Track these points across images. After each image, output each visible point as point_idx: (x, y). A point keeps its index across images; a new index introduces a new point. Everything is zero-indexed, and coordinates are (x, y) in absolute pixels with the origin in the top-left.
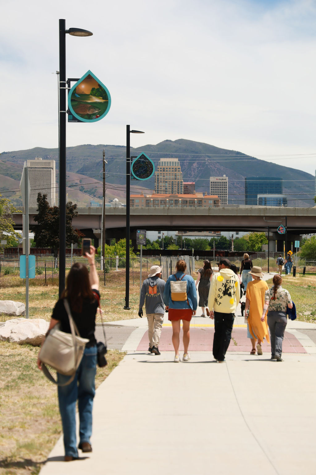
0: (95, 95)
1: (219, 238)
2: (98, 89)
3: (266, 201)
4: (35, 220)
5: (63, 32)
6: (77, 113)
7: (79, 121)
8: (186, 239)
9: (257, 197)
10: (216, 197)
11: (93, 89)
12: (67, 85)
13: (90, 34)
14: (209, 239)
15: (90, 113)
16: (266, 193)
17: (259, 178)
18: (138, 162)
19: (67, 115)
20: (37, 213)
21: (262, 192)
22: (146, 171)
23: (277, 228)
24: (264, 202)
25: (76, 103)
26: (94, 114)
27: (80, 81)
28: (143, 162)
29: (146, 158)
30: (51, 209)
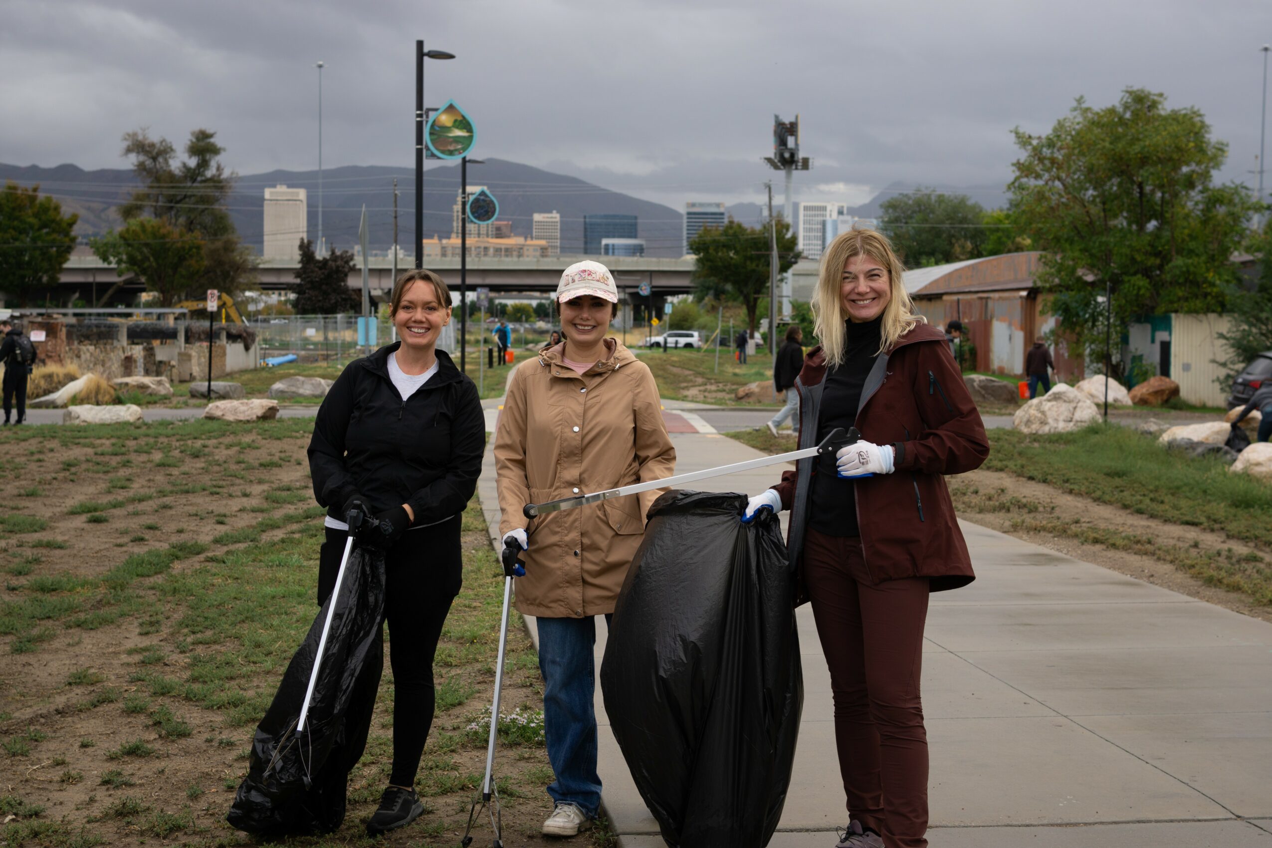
0: (457, 128)
1: (548, 302)
2: (461, 121)
3: (613, 249)
4: (297, 277)
5: (421, 54)
6: (437, 149)
7: (439, 158)
8: (500, 304)
9: (600, 243)
10: (543, 242)
11: (455, 121)
12: (424, 116)
13: (451, 56)
14: (534, 303)
15: (451, 148)
16: (614, 237)
17: (606, 217)
18: (476, 201)
19: (424, 151)
20: (299, 266)
21: (608, 237)
22: (487, 212)
23: (637, 287)
24: (611, 251)
25: (434, 137)
26: (456, 150)
27: (439, 111)
28: (483, 200)
29: (486, 196)
30: (319, 262)
